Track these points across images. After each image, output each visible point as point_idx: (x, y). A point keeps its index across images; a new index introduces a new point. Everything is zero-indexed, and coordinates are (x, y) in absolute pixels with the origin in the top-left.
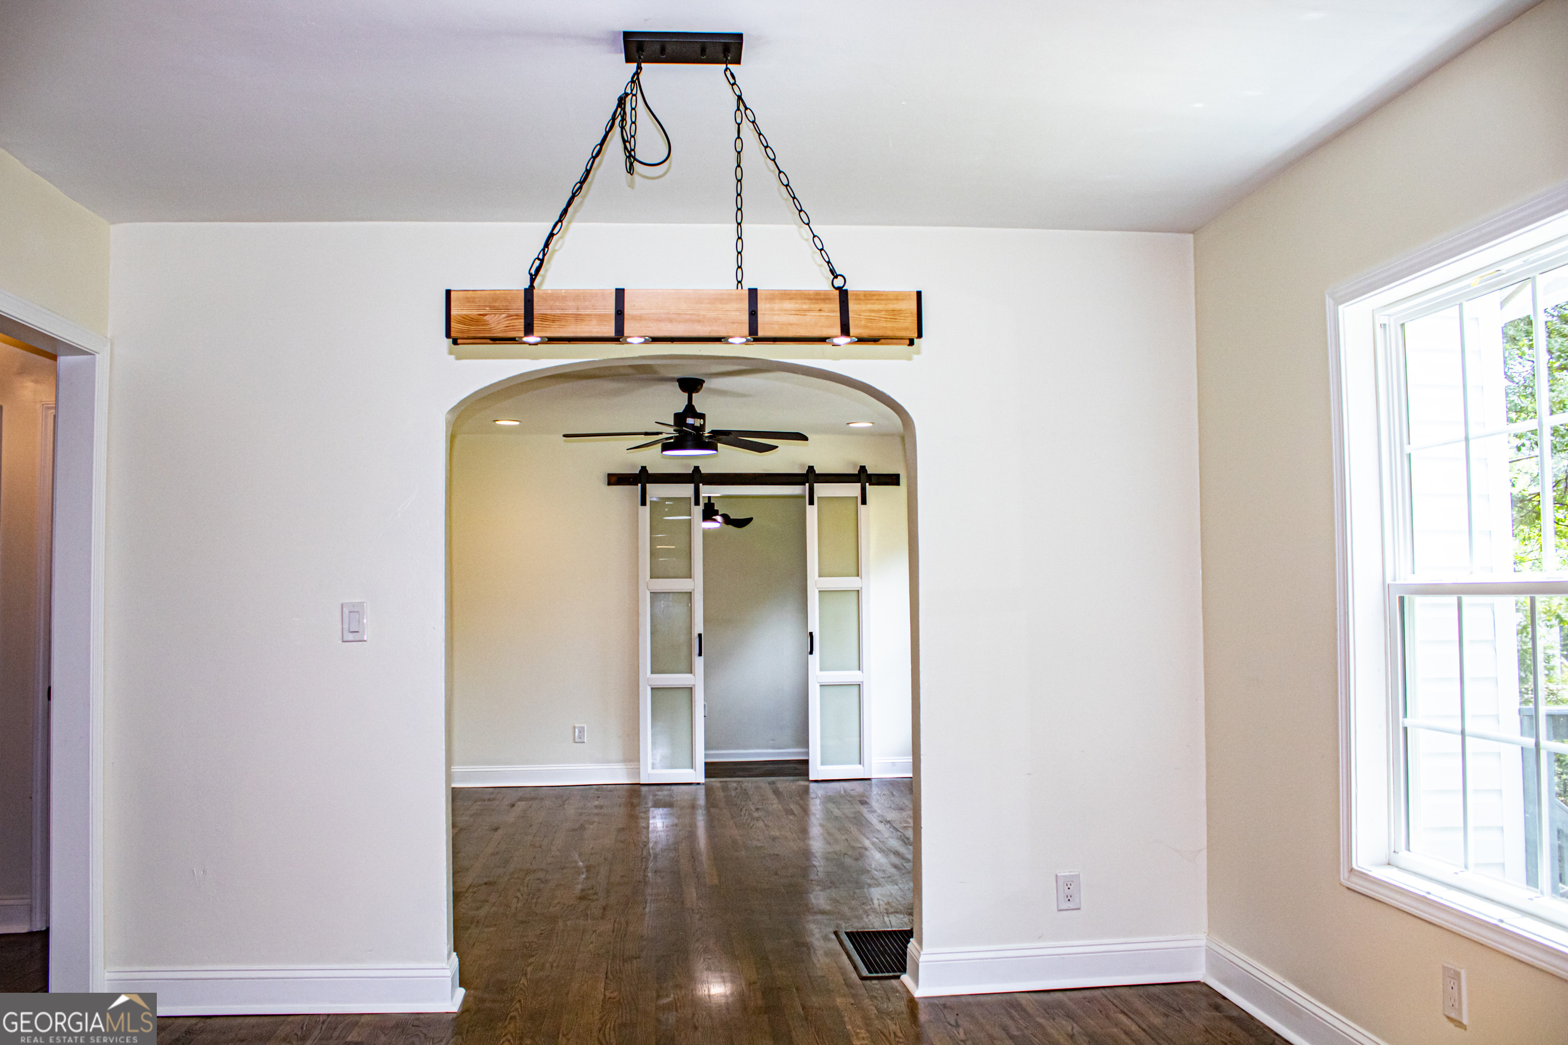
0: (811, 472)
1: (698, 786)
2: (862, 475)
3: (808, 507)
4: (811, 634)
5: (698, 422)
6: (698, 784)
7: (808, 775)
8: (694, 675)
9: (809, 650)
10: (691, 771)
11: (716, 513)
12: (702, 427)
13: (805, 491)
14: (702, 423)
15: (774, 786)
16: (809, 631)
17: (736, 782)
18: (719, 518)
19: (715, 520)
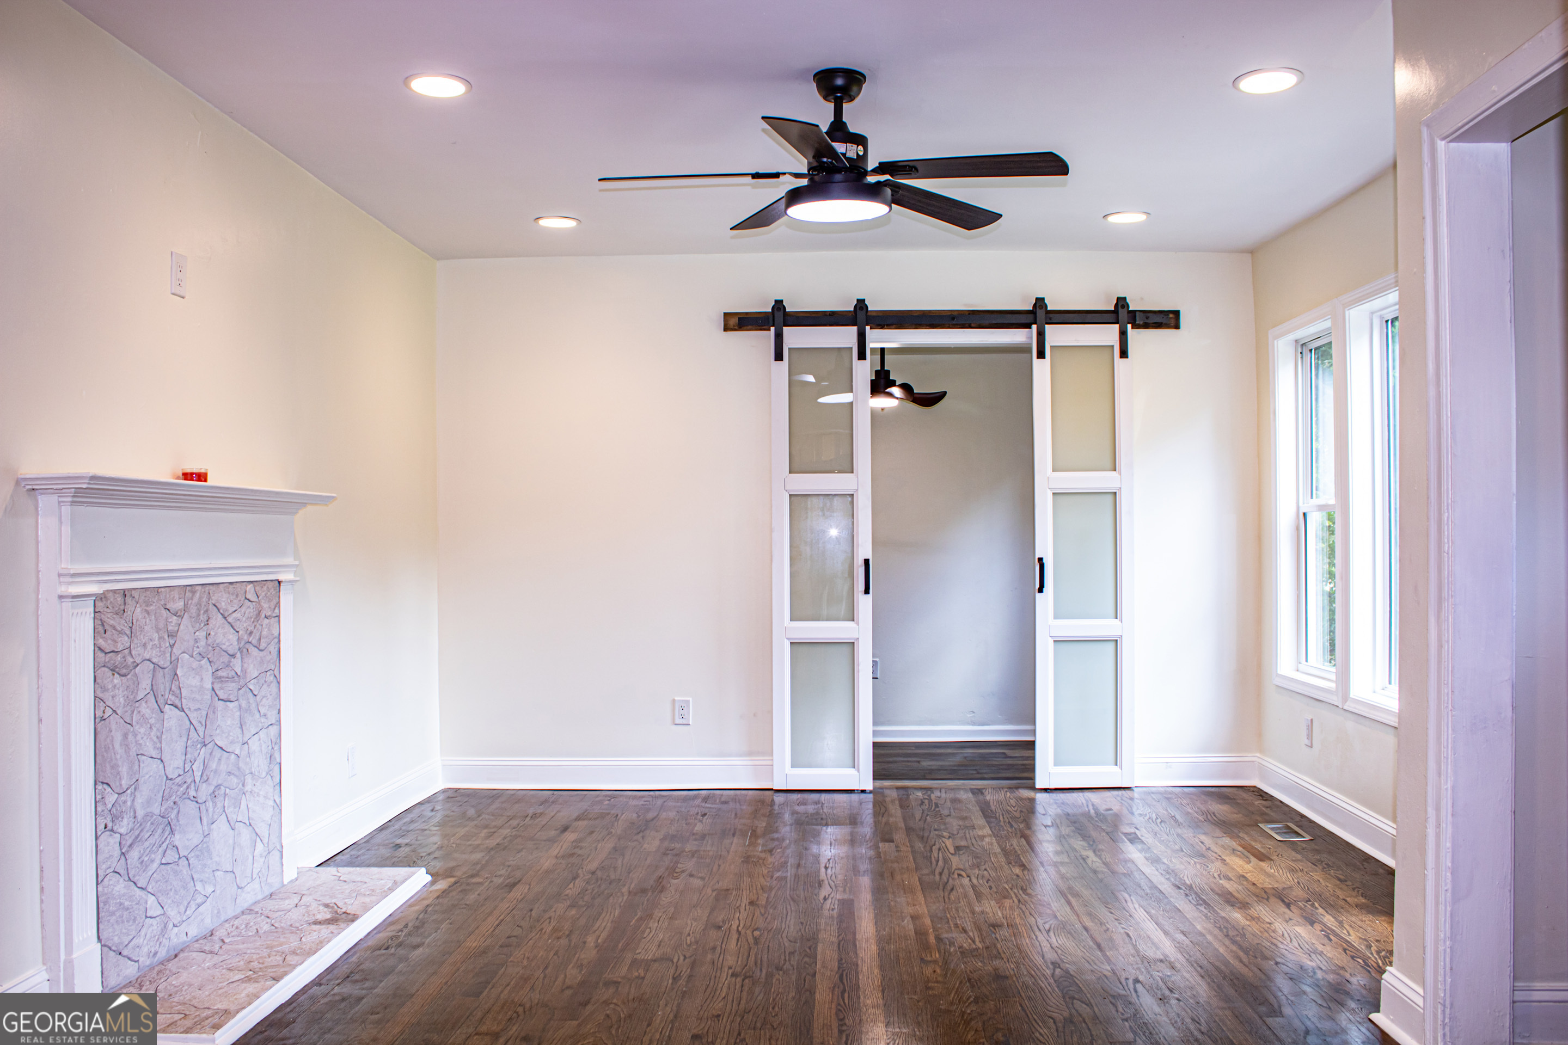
0: (1041, 307)
1: (863, 795)
2: (1120, 310)
3: (1036, 362)
4: (1040, 560)
5: (852, 151)
6: (863, 791)
7: (1033, 779)
8: (858, 624)
9: (1037, 586)
10: (852, 771)
11: (893, 383)
12: (863, 158)
13: (1031, 338)
14: (861, 153)
15: (981, 797)
16: (1038, 556)
17: (921, 789)
18: (896, 391)
19: (891, 395)
